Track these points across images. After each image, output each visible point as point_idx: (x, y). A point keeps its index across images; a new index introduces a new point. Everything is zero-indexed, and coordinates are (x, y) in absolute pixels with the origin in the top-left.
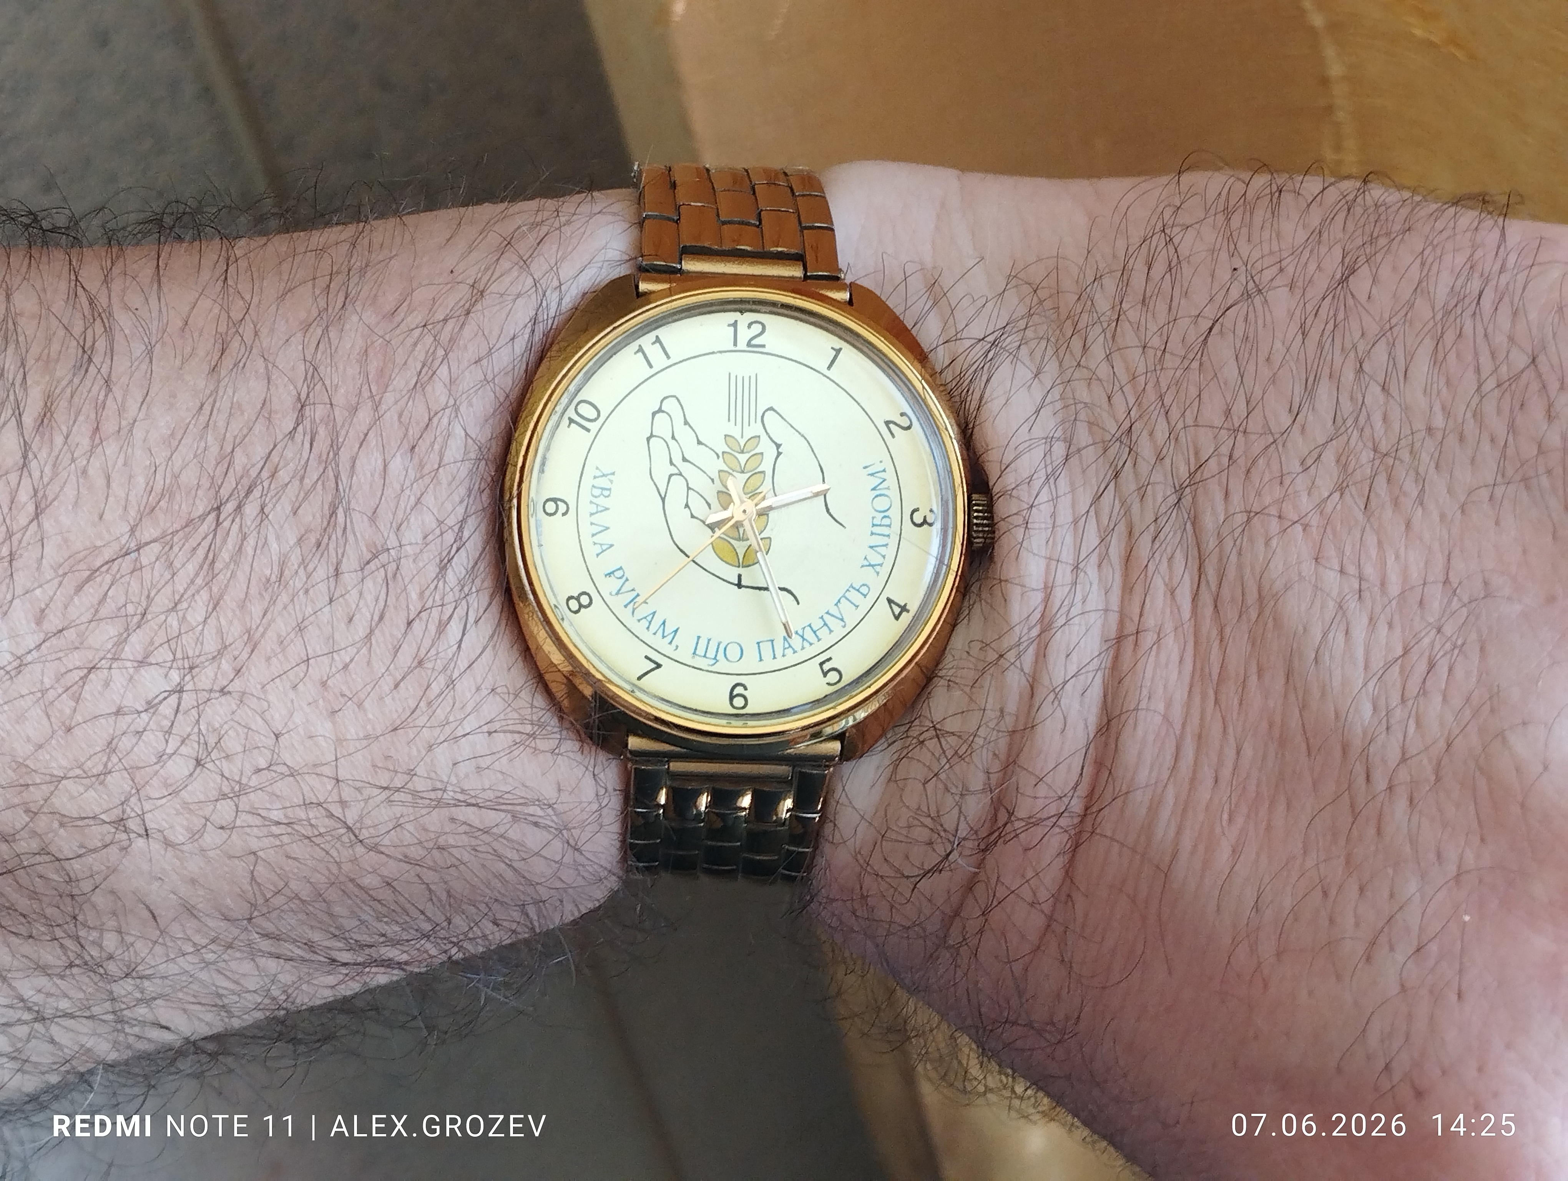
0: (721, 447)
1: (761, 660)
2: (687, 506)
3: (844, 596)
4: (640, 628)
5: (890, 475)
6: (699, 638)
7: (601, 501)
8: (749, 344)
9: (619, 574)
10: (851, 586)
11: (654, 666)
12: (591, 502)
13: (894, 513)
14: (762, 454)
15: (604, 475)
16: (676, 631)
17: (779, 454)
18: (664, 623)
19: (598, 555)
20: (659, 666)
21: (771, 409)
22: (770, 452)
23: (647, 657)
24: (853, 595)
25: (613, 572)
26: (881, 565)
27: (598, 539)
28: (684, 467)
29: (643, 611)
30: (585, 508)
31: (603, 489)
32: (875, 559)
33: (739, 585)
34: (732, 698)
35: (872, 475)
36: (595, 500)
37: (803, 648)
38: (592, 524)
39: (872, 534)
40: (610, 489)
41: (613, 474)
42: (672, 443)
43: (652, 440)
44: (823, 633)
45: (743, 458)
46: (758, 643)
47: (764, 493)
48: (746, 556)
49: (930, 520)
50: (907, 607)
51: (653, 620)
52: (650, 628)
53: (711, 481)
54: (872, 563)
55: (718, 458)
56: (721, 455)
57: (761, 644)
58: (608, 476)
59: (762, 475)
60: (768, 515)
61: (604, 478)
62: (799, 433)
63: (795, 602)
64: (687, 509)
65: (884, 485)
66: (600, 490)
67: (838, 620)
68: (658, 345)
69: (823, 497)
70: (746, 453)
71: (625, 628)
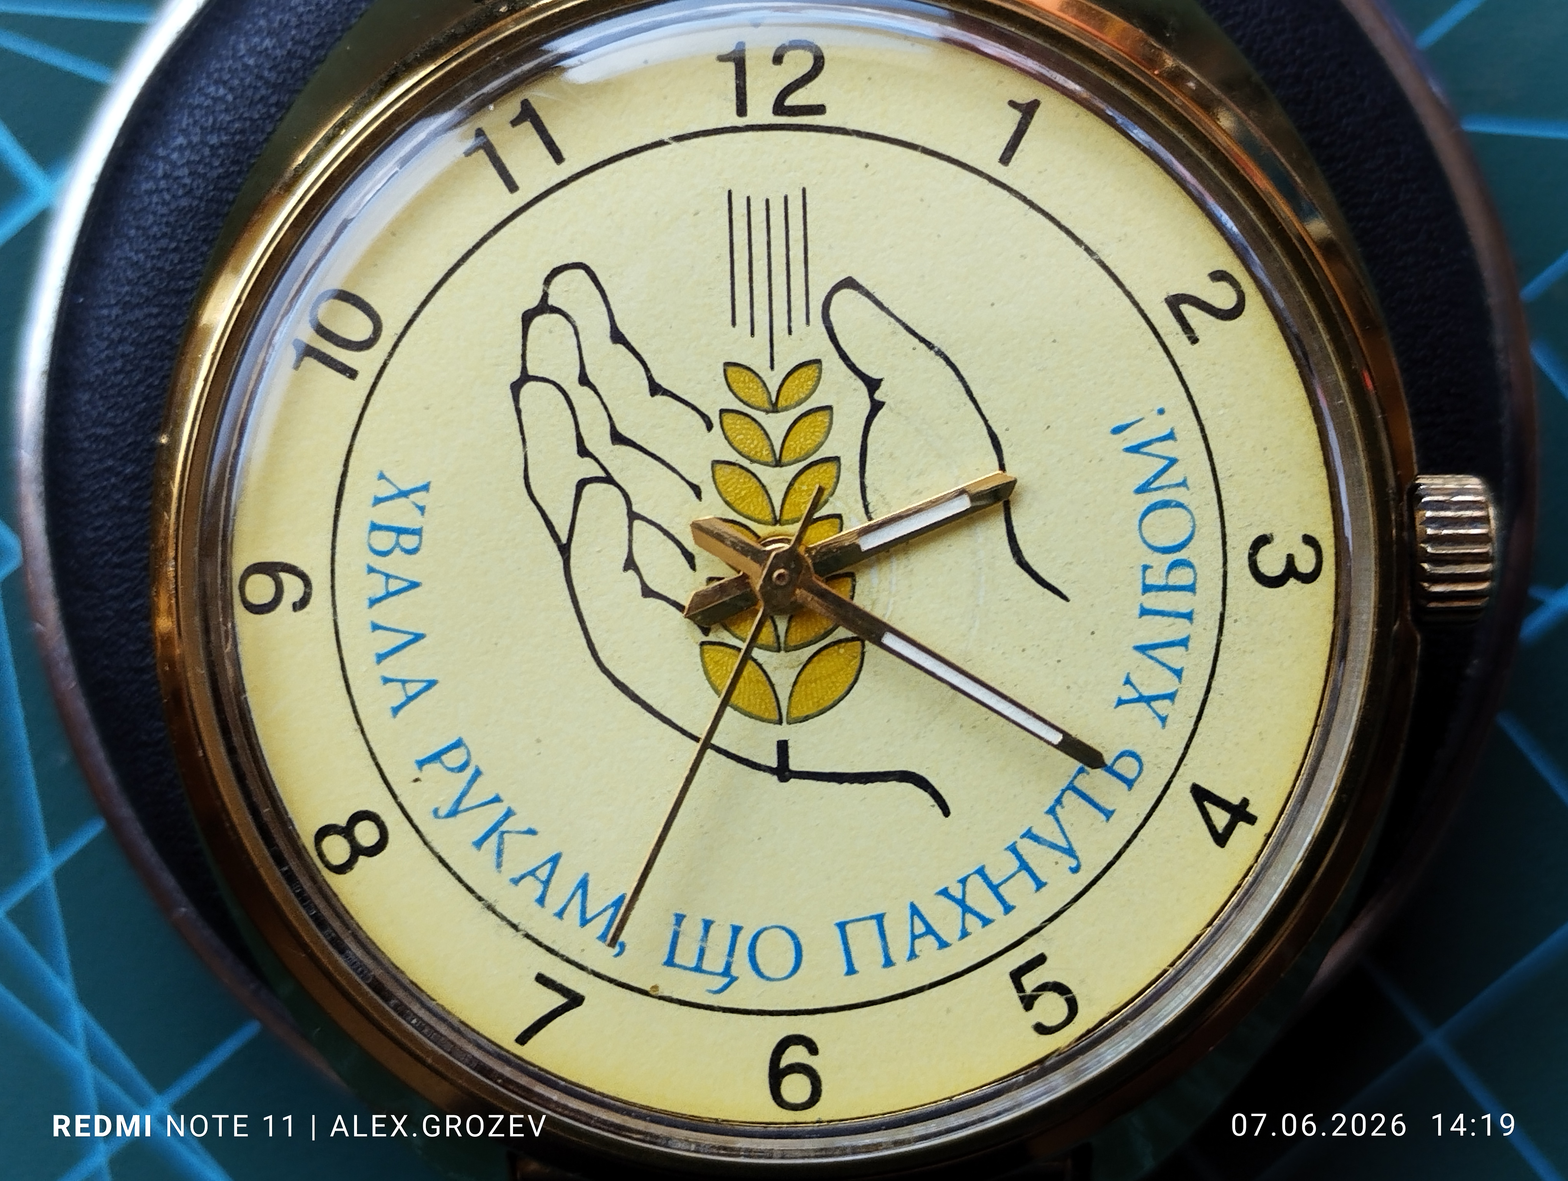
0: (715, 399)
1: (851, 970)
2: (630, 564)
3: (1071, 787)
4: (519, 902)
5: (1187, 447)
6: (680, 919)
8: (779, 108)
9: (455, 758)
11: (561, 1001)
12: (371, 570)
13: (1204, 553)
14: (829, 408)
15: (404, 494)
17: (876, 407)
18: (583, 884)
19: (396, 710)
20: (574, 1000)
21: (849, 283)
22: (851, 402)
23: (542, 979)
25: (436, 757)
26: (1171, 697)
27: (392, 667)
28: (618, 459)
29: (526, 853)
30: (359, 587)
31: (400, 531)
32: (1155, 683)
33: (783, 772)
34: (776, 1075)
35: (1135, 449)
36: (379, 563)
37: (965, 934)
38: (376, 627)
39: (1144, 612)
40: (417, 532)
41: (426, 488)
42: (581, 395)
43: (528, 389)
44: (1019, 889)
45: (776, 424)
46: (842, 926)
47: (839, 516)
48: (797, 688)
49: (1305, 564)
50: (1251, 810)
51: (554, 879)
52: (548, 900)
53: (691, 493)
54: (1146, 693)
55: (710, 427)
56: (715, 420)
57: (849, 928)
58: (412, 497)
59: (831, 467)
60: (852, 575)
61: (403, 500)
62: (930, 346)
63: (938, 811)
64: (631, 573)
65: (1174, 475)
66: (393, 535)
67: (1058, 854)
68: (527, 125)
69: (1002, 517)
70: (786, 409)
71: (480, 904)
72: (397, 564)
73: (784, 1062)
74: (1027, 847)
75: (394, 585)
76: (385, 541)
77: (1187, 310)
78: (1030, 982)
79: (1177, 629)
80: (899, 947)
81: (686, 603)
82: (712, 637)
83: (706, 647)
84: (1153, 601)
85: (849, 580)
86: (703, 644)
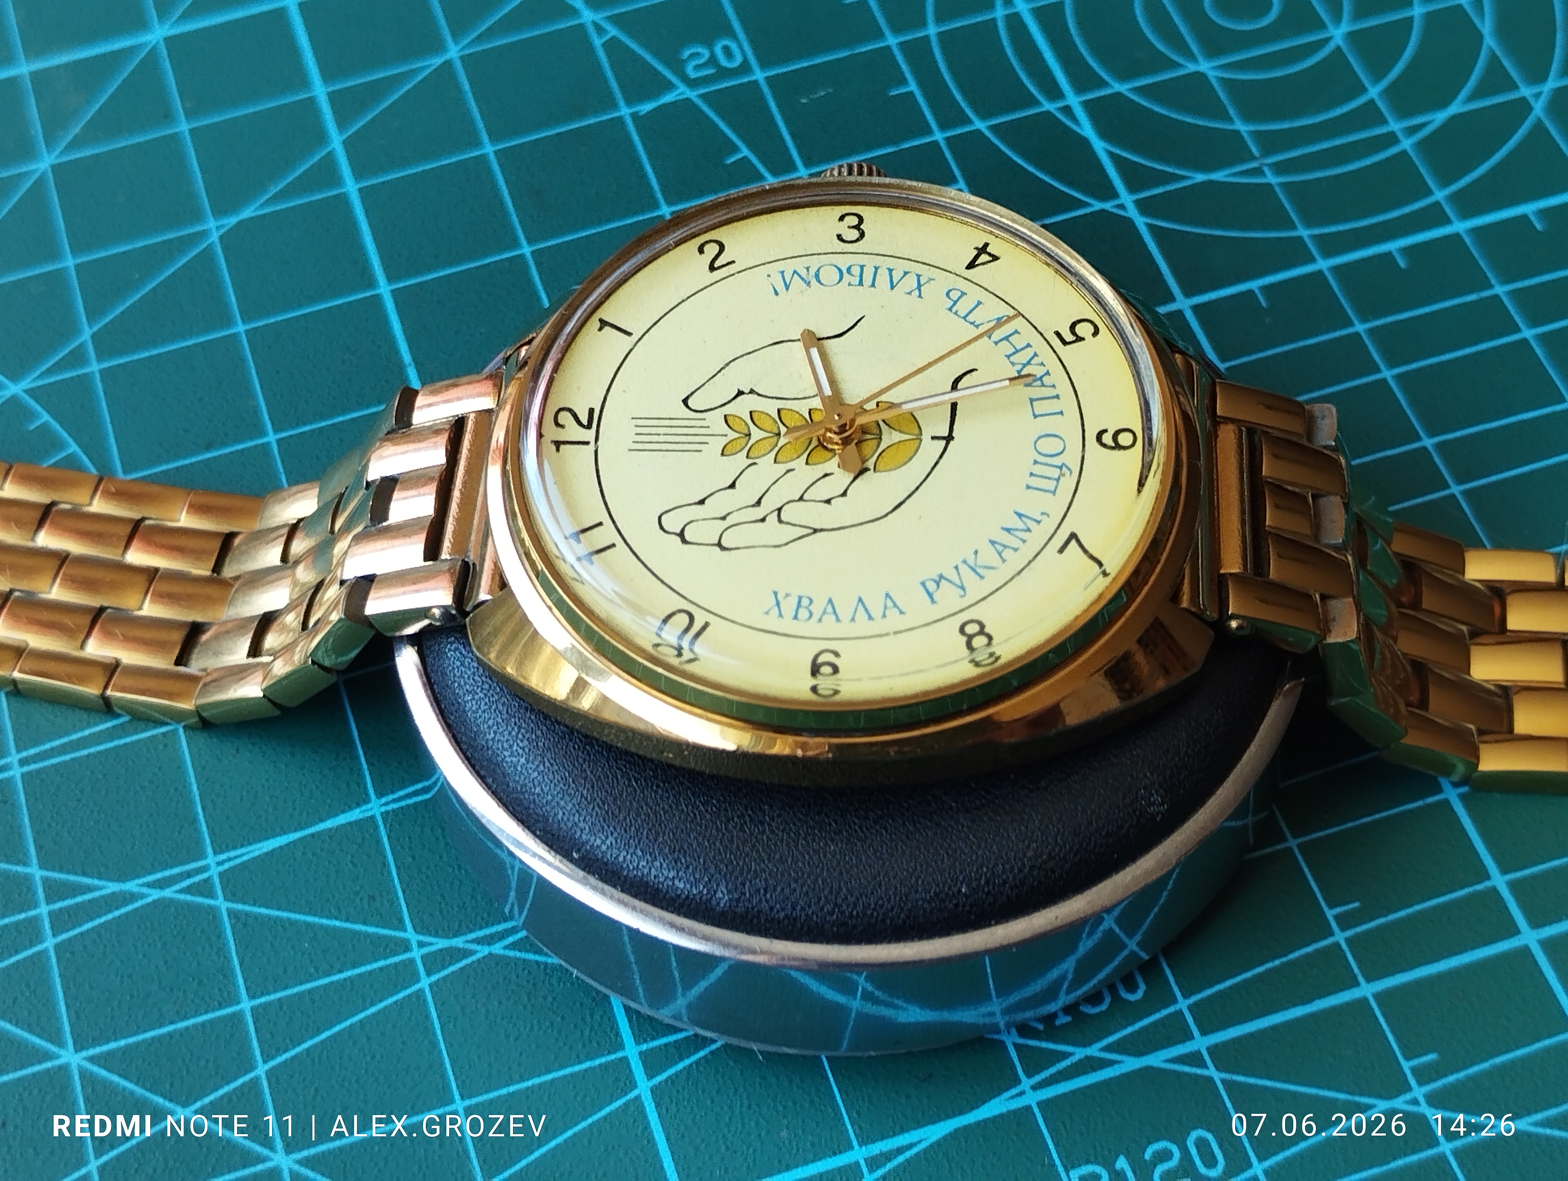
0: (741, 460)
1: (1061, 413)
2: (828, 502)
3: (964, 318)
4: (1015, 561)
5: (789, 267)
6: (1028, 487)
7: (817, 609)
8: (589, 426)
9: (931, 586)
10: (950, 309)
11: (1073, 542)
12: (820, 620)
13: (843, 262)
14: (751, 413)
15: (778, 604)
16: (1020, 515)
17: (752, 391)
18: (1008, 530)
19: (901, 612)
20: (1073, 536)
21: (685, 401)
22: (748, 403)
23: (1061, 550)
24: (963, 307)
25: (930, 595)
26: (919, 276)
27: (877, 613)
28: (769, 504)
29: (988, 556)
30: (829, 627)
31: (799, 605)
32: (911, 282)
33: (949, 438)
34: (1118, 446)
35: (787, 288)
36: (816, 616)
37: (1042, 364)
38: (853, 620)
39: (873, 285)
40: (800, 598)
41: (776, 594)
42: (730, 521)
43: (724, 543)
44: (1019, 342)
45: (757, 434)
46: (1035, 416)
47: (810, 410)
48: (902, 431)
49: (855, 221)
50: (980, 246)
51: (1003, 543)
52: (1015, 546)
53: (791, 473)
54: (916, 286)
55: (754, 464)
56: (751, 461)
57: (1037, 413)
58: (780, 599)
59: (782, 413)
61: (781, 604)
62: (726, 366)
63: (975, 373)
64: (832, 501)
66: (800, 610)
69: (824, 340)
70: (749, 431)
73: (1112, 444)
74: (996, 337)
75: (830, 610)
77: (717, 264)
78: (1069, 337)
79: (883, 272)
80: (1048, 392)
81: (851, 479)
82: (872, 467)
83: (877, 469)
84: (867, 281)
86: (875, 471)
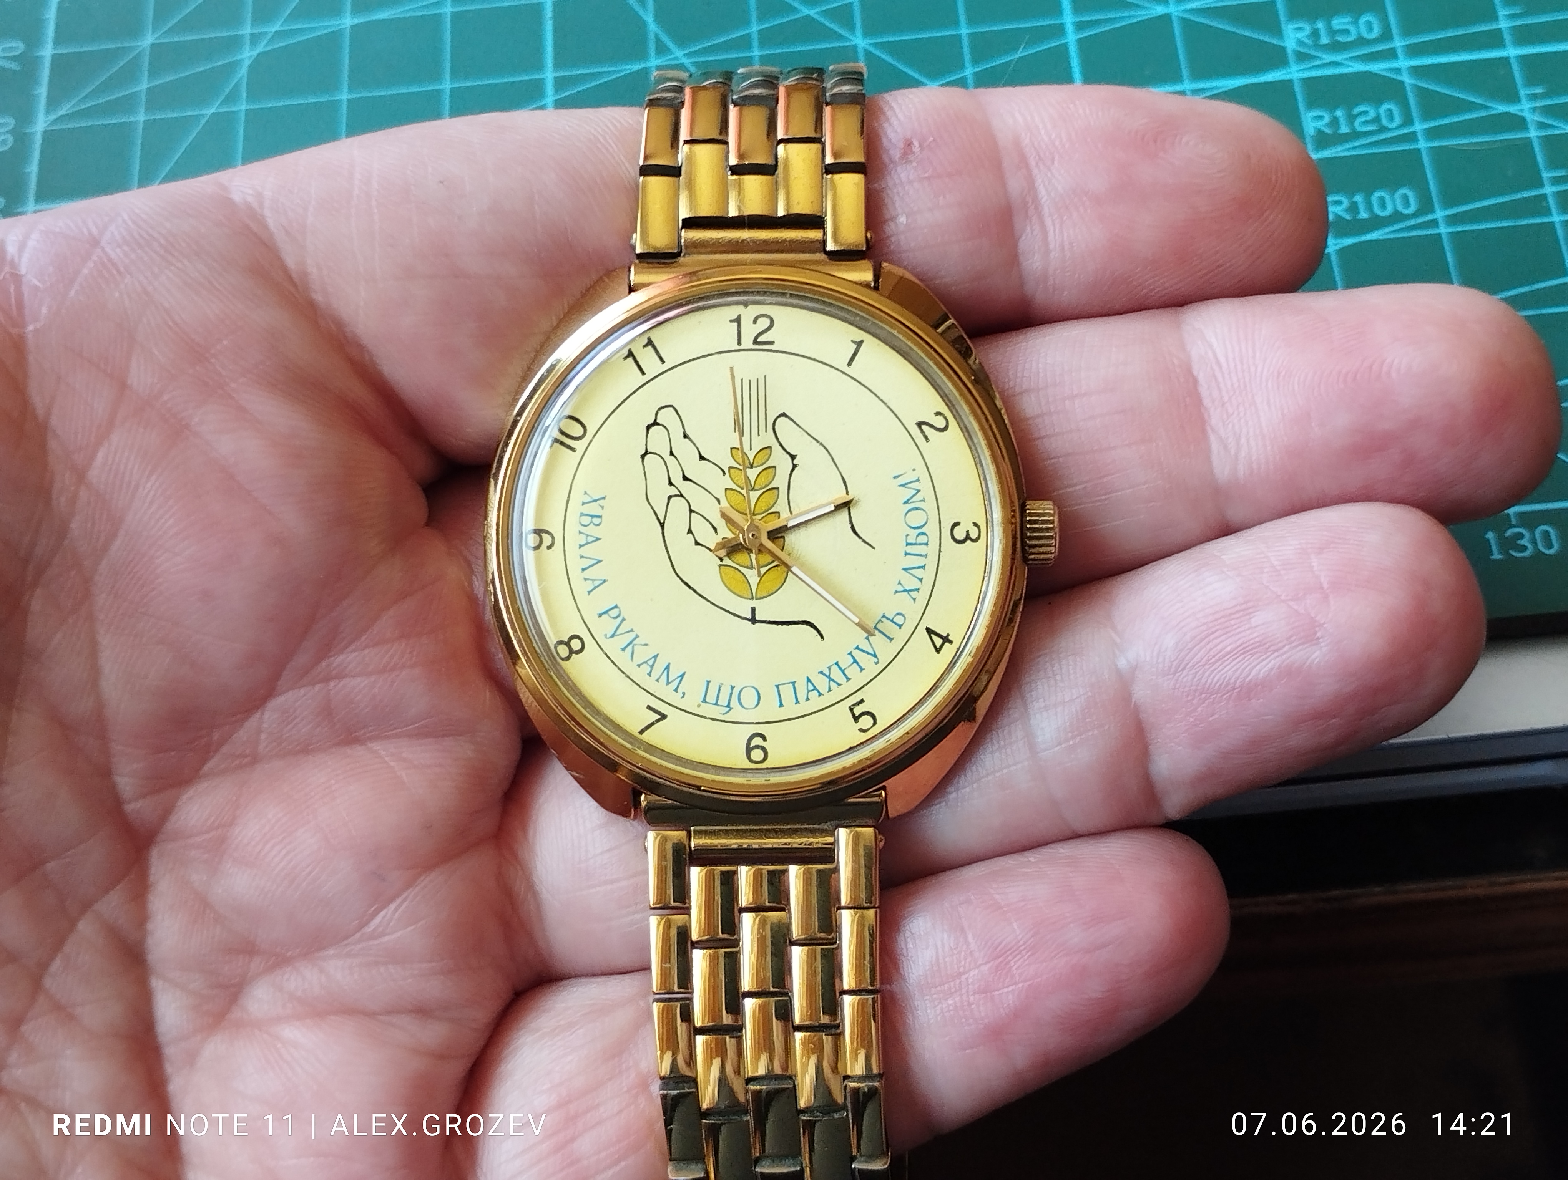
1: (781, 705)
2: (690, 531)
3: (876, 628)
4: (640, 675)
5: (925, 485)
8: (755, 342)
9: (614, 613)
10: (884, 616)
12: (580, 532)
13: (932, 529)
14: (774, 467)
15: (595, 501)
16: (682, 676)
17: (795, 466)
18: (668, 667)
19: (589, 592)
20: (663, 717)
21: (783, 415)
22: (784, 464)
23: (649, 708)
24: (887, 627)
25: (606, 612)
26: (918, 590)
27: (589, 574)
28: (685, 487)
29: (642, 654)
30: (575, 540)
31: (593, 516)
32: (911, 584)
33: (753, 620)
34: (749, 750)
36: (583, 529)
37: (830, 690)
38: (582, 557)
39: (906, 554)
40: (600, 517)
41: (604, 498)
42: (670, 460)
43: (648, 458)
44: (853, 671)
45: (752, 474)
47: (778, 513)
48: (760, 586)
49: (974, 535)
50: (950, 638)
51: (656, 664)
52: (652, 674)
53: (716, 502)
54: (907, 589)
55: (724, 473)
56: (726, 471)
57: (780, 687)
58: (598, 502)
59: (776, 491)
60: (783, 537)
61: (594, 503)
62: (818, 441)
63: (819, 637)
64: (690, 535)
65: (919, 497)
66: (590, 518)
67: (869, 656)
68: (650, 347)
69: (847, 513)
70: (756, 467)
71: (624, 675)
72: (592, 530)
73: (752, 745)
74: (856, 653)
75: (590, 539)
76: (586, 520)
77: (924, 427)
78: (858, 711)
79: (920, 561)
80: (802, 695)
81: (712, 548)
82: (723, 563)
83: (722, 567)
84: (910, 549)
85: (782, 539)
86: (720, 566)
